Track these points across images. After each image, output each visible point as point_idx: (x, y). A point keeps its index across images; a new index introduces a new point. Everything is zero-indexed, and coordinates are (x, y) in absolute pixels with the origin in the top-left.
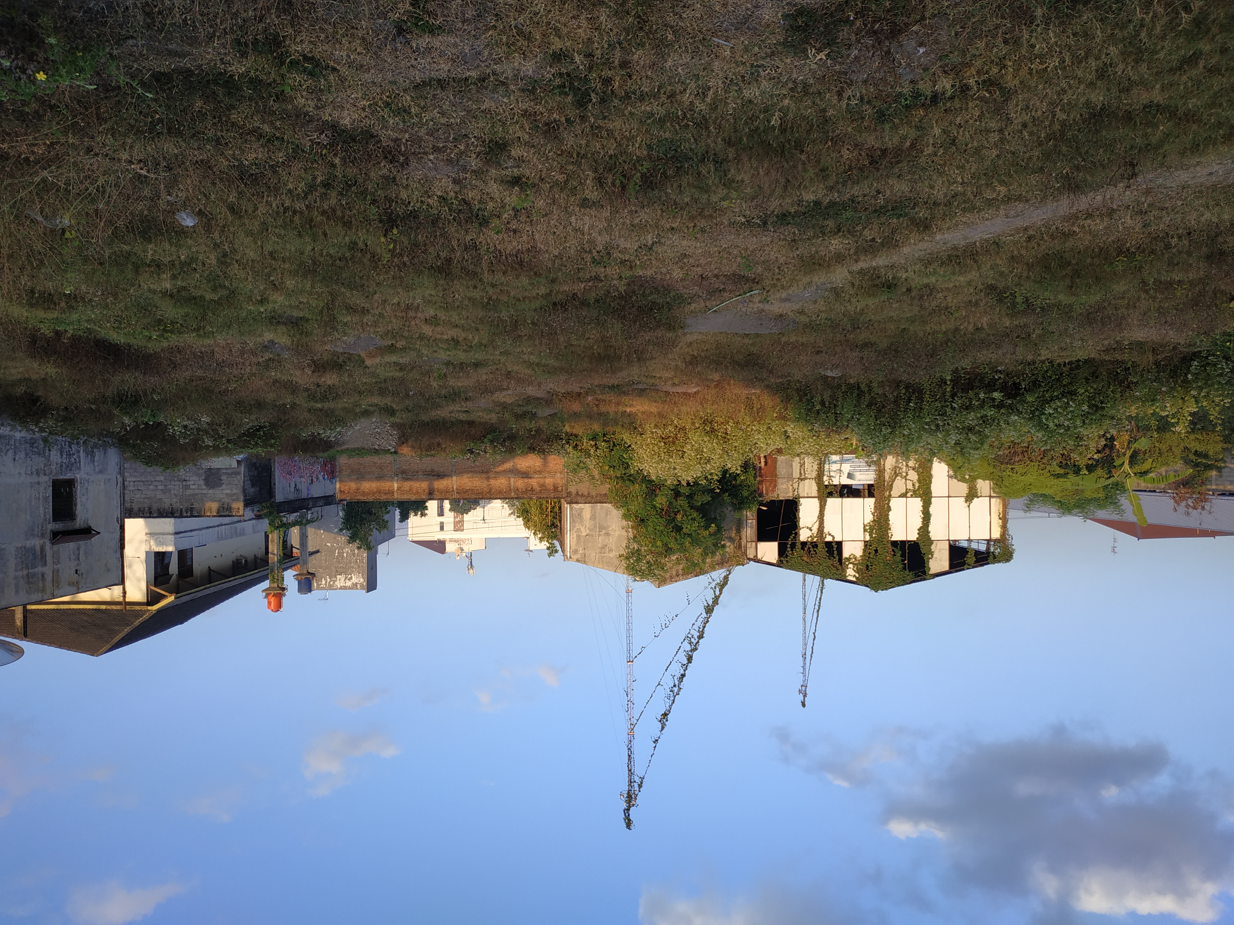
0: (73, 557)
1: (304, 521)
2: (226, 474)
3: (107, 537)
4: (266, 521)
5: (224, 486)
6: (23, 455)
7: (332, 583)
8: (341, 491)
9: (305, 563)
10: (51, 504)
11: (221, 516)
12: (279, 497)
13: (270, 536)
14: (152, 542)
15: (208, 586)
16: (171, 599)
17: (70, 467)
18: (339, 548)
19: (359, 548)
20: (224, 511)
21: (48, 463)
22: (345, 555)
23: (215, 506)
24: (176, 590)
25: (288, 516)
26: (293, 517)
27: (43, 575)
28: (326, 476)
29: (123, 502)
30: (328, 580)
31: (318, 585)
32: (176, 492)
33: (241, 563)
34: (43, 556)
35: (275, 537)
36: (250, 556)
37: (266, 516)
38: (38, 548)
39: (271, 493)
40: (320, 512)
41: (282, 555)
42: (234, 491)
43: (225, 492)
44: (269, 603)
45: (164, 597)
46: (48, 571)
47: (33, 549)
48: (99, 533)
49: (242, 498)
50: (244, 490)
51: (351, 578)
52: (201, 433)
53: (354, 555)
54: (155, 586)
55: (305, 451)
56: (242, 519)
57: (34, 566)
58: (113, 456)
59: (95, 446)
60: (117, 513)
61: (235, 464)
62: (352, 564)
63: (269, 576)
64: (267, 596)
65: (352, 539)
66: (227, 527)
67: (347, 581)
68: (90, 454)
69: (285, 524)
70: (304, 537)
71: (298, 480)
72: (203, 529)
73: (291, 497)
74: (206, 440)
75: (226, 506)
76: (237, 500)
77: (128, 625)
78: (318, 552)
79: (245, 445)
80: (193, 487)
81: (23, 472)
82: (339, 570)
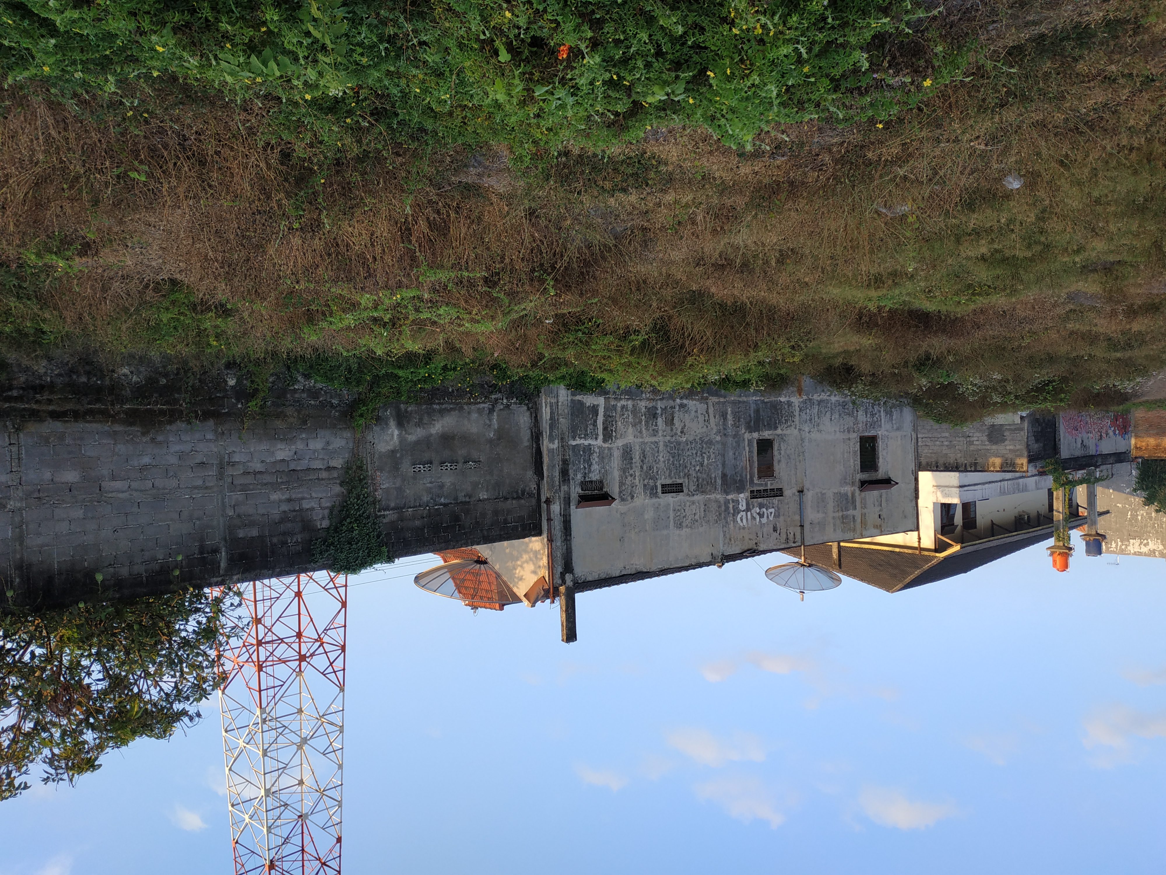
0: (876, 503)
1: (1092, 479)
2: (1009, 430)
3: (903, 487)
4: (1051, 478)
5: (1007, 442)
6: (837, 416)
7: (1123, 547)
8: (1137, 448)
9: (1094, 523)
10: (859, 457)
11: (1004, 471)
12: (1065, 453)
13: (1055, 493)
14: (939, 494)
15: (992, 538)
16: (956, 548)
17: (873, 425)
18: (1132, 510)
19: (1157, 511)
20: (1008, 467)
21: (856, 423)
22: (1139, 518)
23: (998, 461)
24: (960, 540)
25: (1074, 473)
26: (1080, 474)
27: (854, 517)
28: (1117, 432)
29: (917, 456)
30: (1120, 543)
31: (1107, 548)
32: (960, 448)
33: (1023, 519)
34: (854, 501)
35: (1059, 495)
36: (1033, 514)
37: (1050, 472)
38: (850, 495)
39: (1055, 448)
40: (1110, 471)
41: (1068, 513)
42: (1018, 447)
43: (1008, 448)
44: (1054, 561)
45: (950, 546)
46: (857, 513)
47: (846, 495)
48: (897, 483)
49: (1026, 454)
50: (1028, 446)
51: (1147, 544)
52: (989, 390)
53: (1151, 518)
54: (942, 535)
55: (1097, 405)
56: (1024, 474)
57: (847, 509)
58: (908, 415)
59: (894, 406)
60: (912, 466)
61: (1018, 420)
62: (1149, 529)
63: (1054, 533)
64: (1052, 554)
65: (1149, 501)
66: (1009, 482)
67: (1142, 546)
68: (889, 413)
69: (1070, 481)
70: (1091, 497)
71: (1085, 435)
72: (987, 483)
73: (1078, 453)
74: (995, 397)
75: (1009, 462)
76: (1021, 456)
77: (918, 568)
78: (1107, 512)
79: (1033, 400)
80: (977, 443)
81: (837, 429)
82: (1132, 534)
